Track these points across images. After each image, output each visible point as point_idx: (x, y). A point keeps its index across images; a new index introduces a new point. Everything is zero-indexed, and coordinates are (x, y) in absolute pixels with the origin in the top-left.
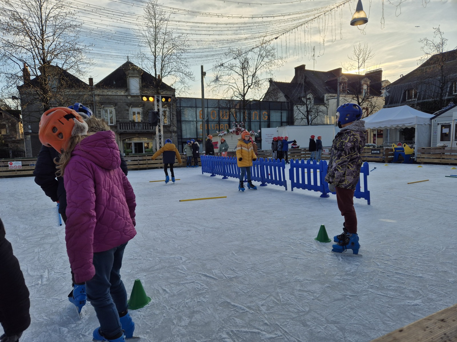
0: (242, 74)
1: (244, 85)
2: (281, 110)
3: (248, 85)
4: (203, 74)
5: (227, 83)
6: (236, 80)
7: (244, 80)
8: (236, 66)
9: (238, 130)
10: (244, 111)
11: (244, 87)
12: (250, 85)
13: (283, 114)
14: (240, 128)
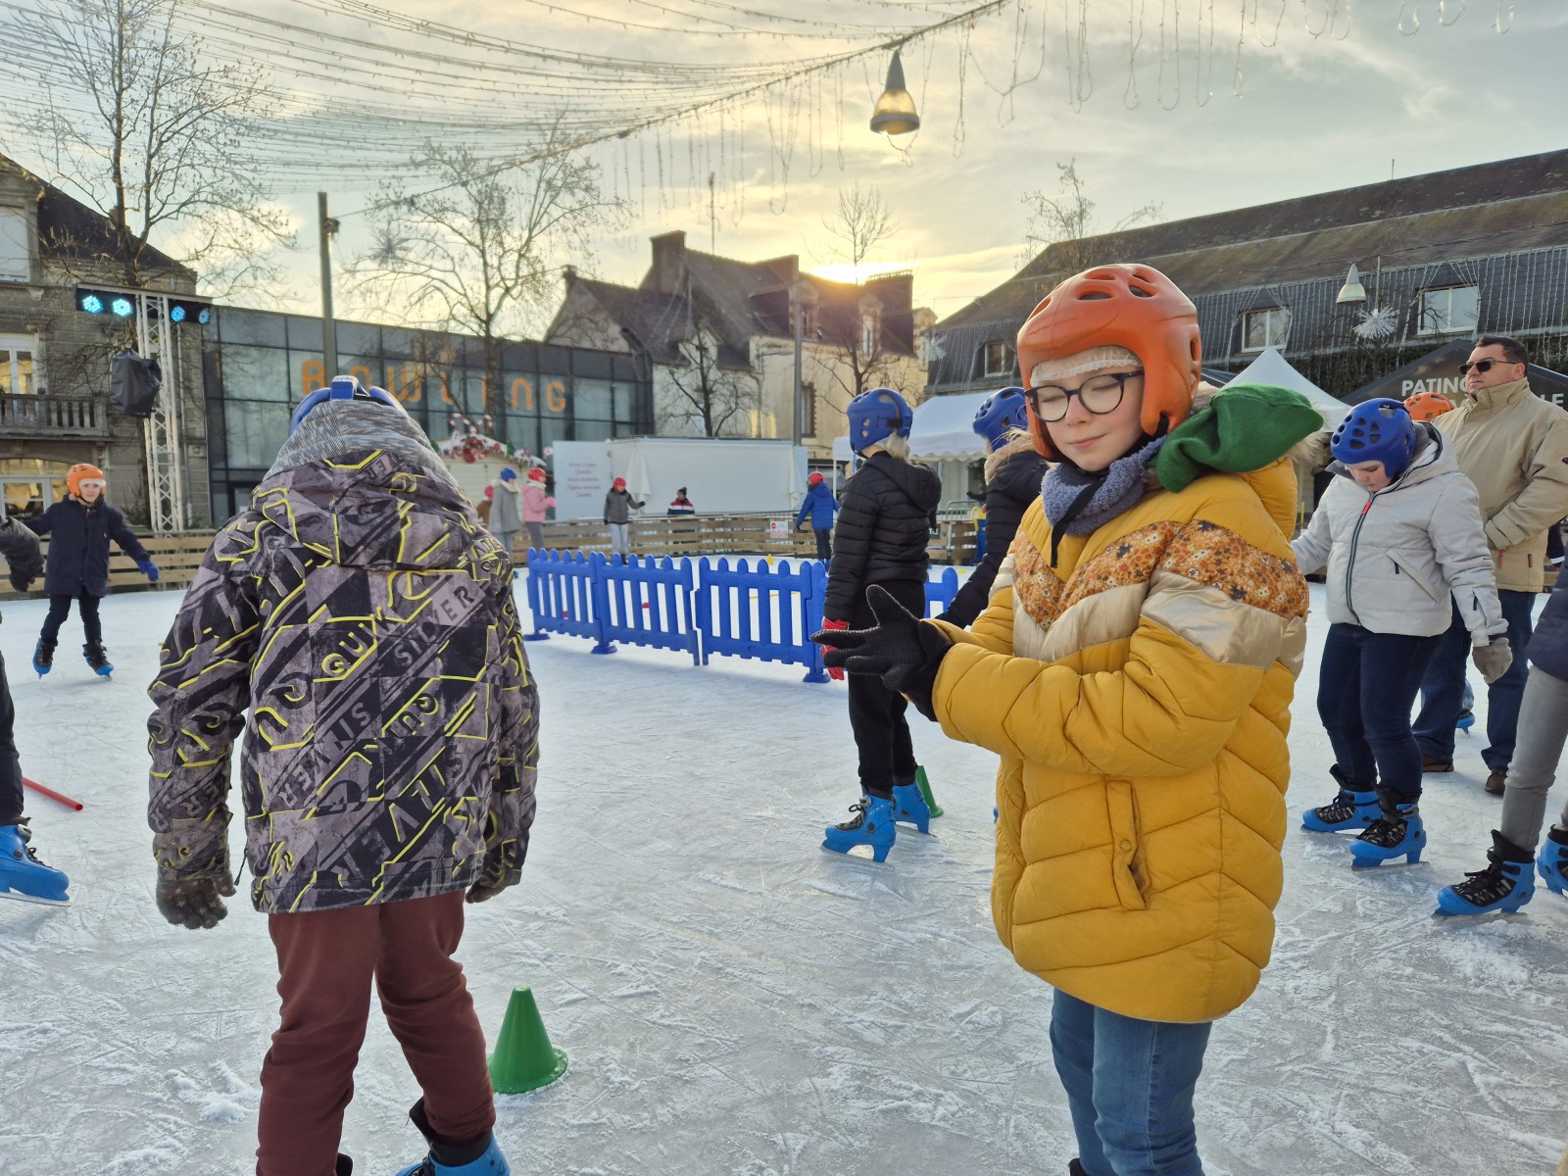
0: (478, 241)
1: (487, 281)
3: (502, 284)
5: (422, 269)
6: (456, 260)
7: (485, 264)
8: (455, 210)
9: (473, 445)
11: (488, 288)
12: (510, 284)
14: (482, 437)
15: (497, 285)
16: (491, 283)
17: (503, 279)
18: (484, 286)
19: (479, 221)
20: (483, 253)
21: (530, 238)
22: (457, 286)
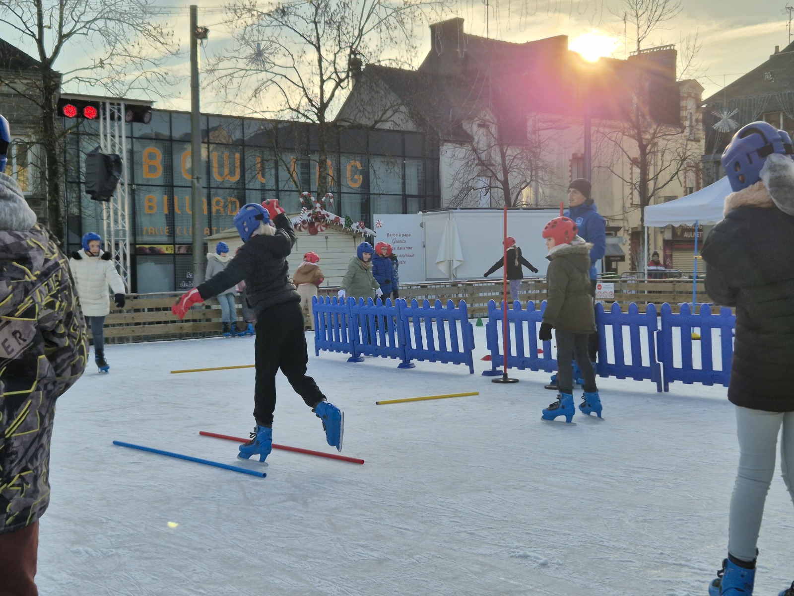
0: (314, 40)
1: (321, 75)
2: (404, 156)
3: (334, 76)
4: (198, 34)
6: (295, 57)
7: (320, 60)
8: (295, 15)
9: (317, 219)
10: (323, 157)
11: (323, 82)
12: (343, 76)
13: (408, 172)
14: (324, 212)
15: (330, 78)
16: (325, 78)
17: (336, 72)
18: (318, 78)
19: (315, 23)
20: (318, 49)
21: (360, 35)
22: (296, 79)
